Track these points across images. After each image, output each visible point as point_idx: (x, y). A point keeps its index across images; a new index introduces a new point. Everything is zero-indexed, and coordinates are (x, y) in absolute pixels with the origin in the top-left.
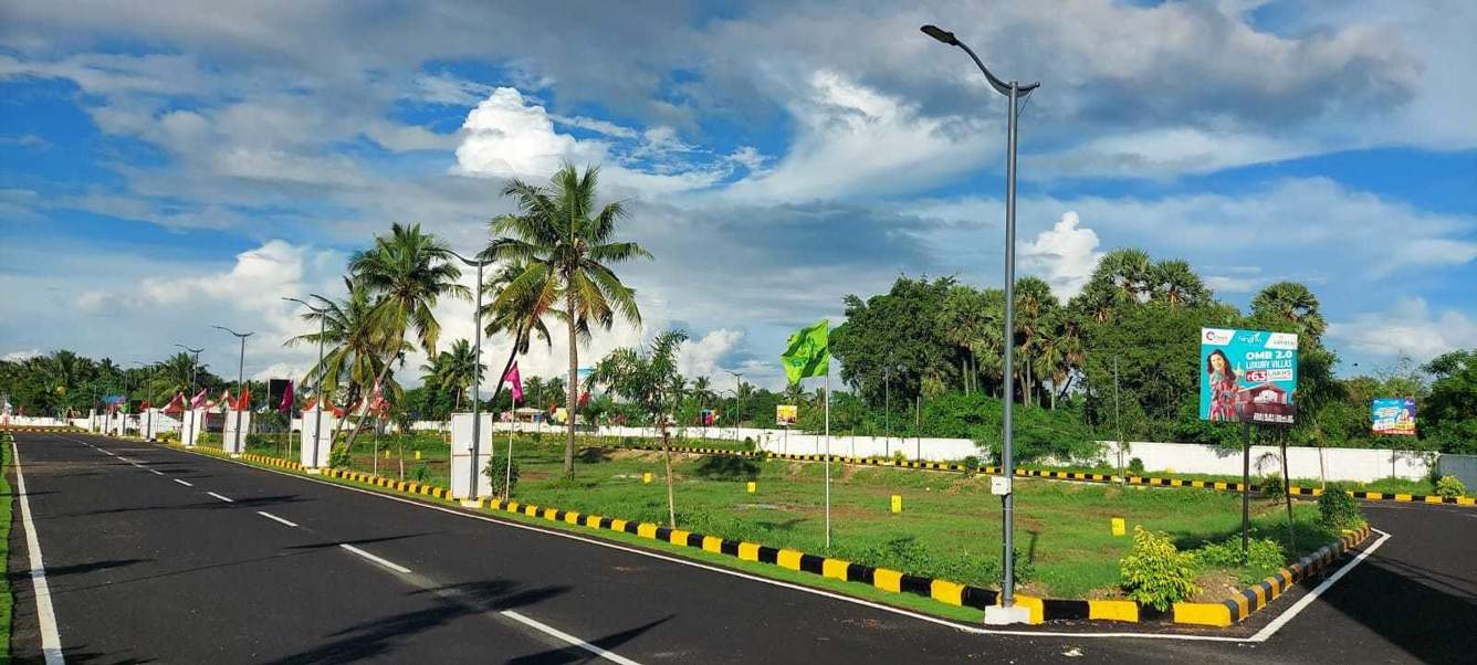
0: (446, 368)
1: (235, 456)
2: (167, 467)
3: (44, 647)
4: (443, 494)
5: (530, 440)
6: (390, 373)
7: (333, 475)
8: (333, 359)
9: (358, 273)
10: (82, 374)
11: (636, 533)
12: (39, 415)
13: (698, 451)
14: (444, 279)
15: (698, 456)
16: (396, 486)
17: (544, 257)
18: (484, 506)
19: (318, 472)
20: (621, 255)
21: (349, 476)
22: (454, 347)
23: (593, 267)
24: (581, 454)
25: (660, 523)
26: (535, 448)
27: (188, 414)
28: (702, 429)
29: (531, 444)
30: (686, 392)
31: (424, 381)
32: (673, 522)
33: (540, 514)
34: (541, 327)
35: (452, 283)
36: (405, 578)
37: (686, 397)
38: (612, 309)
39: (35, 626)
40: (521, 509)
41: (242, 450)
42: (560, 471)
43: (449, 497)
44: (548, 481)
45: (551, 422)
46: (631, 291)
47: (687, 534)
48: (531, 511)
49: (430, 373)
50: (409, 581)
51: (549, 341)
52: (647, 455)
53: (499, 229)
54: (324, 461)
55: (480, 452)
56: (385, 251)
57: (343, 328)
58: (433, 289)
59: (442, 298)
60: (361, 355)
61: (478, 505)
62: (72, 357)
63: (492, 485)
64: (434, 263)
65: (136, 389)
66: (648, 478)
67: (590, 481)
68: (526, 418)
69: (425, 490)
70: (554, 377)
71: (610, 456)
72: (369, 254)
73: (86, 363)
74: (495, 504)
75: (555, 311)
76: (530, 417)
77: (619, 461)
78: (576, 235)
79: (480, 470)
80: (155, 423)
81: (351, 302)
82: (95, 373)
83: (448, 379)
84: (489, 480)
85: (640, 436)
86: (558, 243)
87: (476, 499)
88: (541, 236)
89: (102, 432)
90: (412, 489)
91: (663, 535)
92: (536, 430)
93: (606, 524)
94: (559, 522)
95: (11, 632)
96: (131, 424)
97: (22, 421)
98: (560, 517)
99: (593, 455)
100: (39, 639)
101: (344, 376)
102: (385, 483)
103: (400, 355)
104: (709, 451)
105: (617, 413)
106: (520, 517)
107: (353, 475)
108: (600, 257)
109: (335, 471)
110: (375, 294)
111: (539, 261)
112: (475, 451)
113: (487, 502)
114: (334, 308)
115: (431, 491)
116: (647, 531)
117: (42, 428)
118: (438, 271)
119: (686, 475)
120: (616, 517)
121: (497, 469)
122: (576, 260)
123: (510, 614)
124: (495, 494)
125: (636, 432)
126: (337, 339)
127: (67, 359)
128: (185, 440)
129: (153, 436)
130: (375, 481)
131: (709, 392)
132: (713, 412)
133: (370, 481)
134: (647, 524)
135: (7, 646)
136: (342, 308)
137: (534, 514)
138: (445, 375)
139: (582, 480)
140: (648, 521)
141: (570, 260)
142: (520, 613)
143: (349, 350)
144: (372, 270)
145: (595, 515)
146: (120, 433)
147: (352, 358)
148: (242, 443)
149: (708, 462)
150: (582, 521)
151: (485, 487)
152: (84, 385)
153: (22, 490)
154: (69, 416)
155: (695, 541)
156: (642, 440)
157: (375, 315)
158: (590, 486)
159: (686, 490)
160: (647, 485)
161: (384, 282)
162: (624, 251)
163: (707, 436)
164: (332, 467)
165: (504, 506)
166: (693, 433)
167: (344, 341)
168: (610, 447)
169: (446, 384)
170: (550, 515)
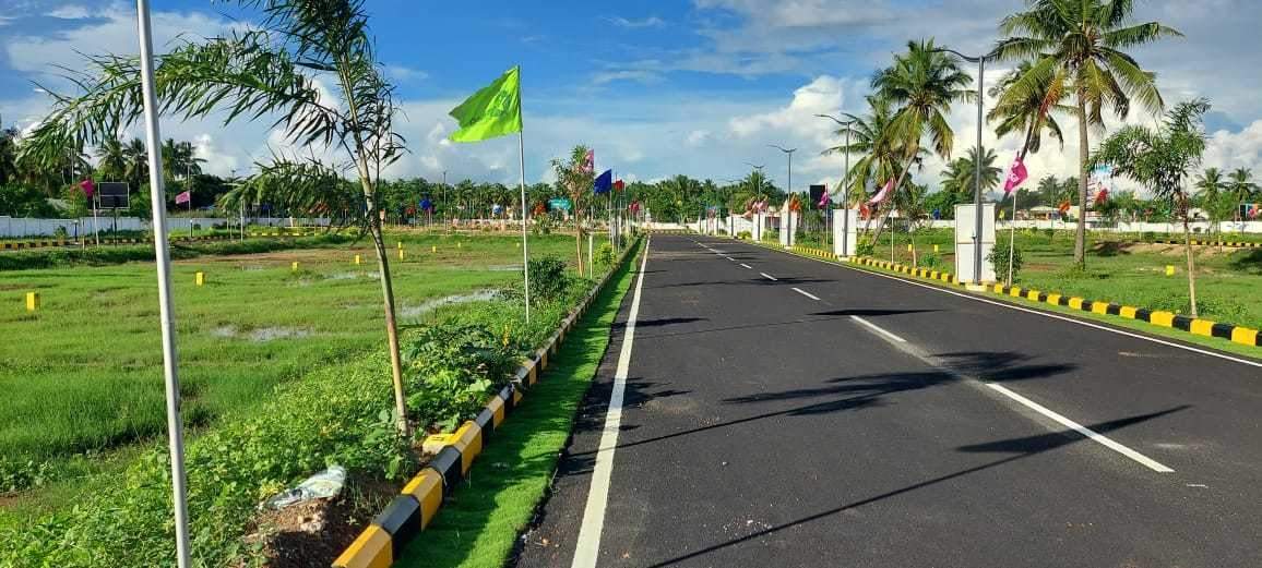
0: (963, 173)
1: (787, 248)
2: (740, 255)
3: (616, 377)
4: (950, 279)
5: (1044, 236)
6: (908, 176)
7: (859, 262)
8: (861, 167)
9: (879, 89)
10: (692, 192)
11: (1149, 321)
12: (668, 222)
13: (1234, 244)
14: (956, 87)
15: (1234, 249)
16: (909, 271)
17: (1050, 51)
18: (988, 290)
19: (847, 259)
20: (1141, 38)
21: (871, 263)
22: (971, 153)
23: (1108, 54)
24: (1097, 248)
25: (1178, 311)
26: (1048, 243)
27: (756, 216)
28: (1241, 223)
29: (1044, 239)
30: (1221, 186)
31: (944, 185)
32: (1194, 310)
33: (1043, 298)
34: (1052, 124)
35: (963, 89)
36: (898, 347)
37: (1221, 190)
38: (1128, 96)
39: (616, 362)
40: (1024, 294)
41: (792, 244)
42: (1071, 262)
43: (955, 281)
44: (1058, 271)
45: (1066, 219)
46: (1151, 76)
47: (1212, 323)
48: (1033, 295)
49: (948, 178)
50: (903, 349)
51: (1061, 138)
52: (1171, 249)
53: (1008, 31)
54: (851, 249)
55: (983, 240)
56: (902, 67)
57: (868, 139)
58: (944, 97)
59: (954, 104)
60: (884, 162)
61: (982, 289)
62: (686, 178)
63: (996, 271)
64: (947, 73)
65: (725, 201)
66: (1170, 270)
67: (1104, 272)
68: (1041, 216)
69: (934, 275)
70: (1070, 176)
71: (1128, 249)
72: (888, 72)
73: (696, 183)
74: (999, 288)
75: (1067, 108)
76: (1045, 215)
77: (1138, 255)
78: (1088, 22)
79: (984, 255)
80: (737, 225)
81: (874, 116)
82: (701, 190)
83: (966, 183)
84: (992, 266)
85: (1165, 231)
86: (1068, 34)
87: (980, 284)
88: (1049, 29)
89: (705, 232)
90: (923, 274)
91: (1182, 323)
92: (1050, 227)
93: (1114, 310)
94: (1062, 307)
95: (600, 364)
96: (721, 226)
97: (659, 226)
98: (1063, 302)
99: (1109, 249)
100: (615, 371)
101: (870, 181)
102: (901, 269)
103: (918, 160)
104: (1248, 244)
105: (1136, 208)
106: (1022, 301)
107: (875, 262)
108: (1115, 43)
109: (860, 259)
110: (895, 107)
111: (1045, 56)
112: (978, 238)
113: (990, 286)
114: (861, 123)
115: (939, 276)
116: (1162, 319)
117: (670, 230)
118: (950, 80)
119: (1218, 268)
120: (1125, 305)
121: (999, 257)
122: (1086, 49)
123: (995, 386)
124: (999, 279)
125: (1159, 228)
126: (864, 150)
127: (683, 180)
128: (755, 237)
129: (735, 234)
130: (892, 267)
131: (1251, 185)
132: (1255, 206)
133: (888, 267)
134: (1162, 312)
135: (593, 373)
136: (868, 123)
137: (1037, 299)
138: (963, 179)
139: (1093, 272)
140: (1164, 309)
141: (1080, 50)
142: (1005, 387)
143: (872, 159)
144: (892, 86)
145: (1103, 301)
146: (715, 233)
147: (876, 163)
148: (793, 238)
149: (1248, 256)
150: (1086, 306)
151: (988, 272)
152: (693, 199)
153: (643, 270)
154: (686, 221)
155: (1222, 331)
156: (1166, 235)
157: (894, 125)
158: (1103, 277)
159: (1217, 283)
160: (1168, 277)
161: (901, 95)
162: (1145, 32)
163: (1245, 230)
164: (858, 256)
165: (1006, 291)
166: (1226, 227)
167: (870, 150)
168: (1130, 242)
169: (964, 187)
170: (1053, 300)
